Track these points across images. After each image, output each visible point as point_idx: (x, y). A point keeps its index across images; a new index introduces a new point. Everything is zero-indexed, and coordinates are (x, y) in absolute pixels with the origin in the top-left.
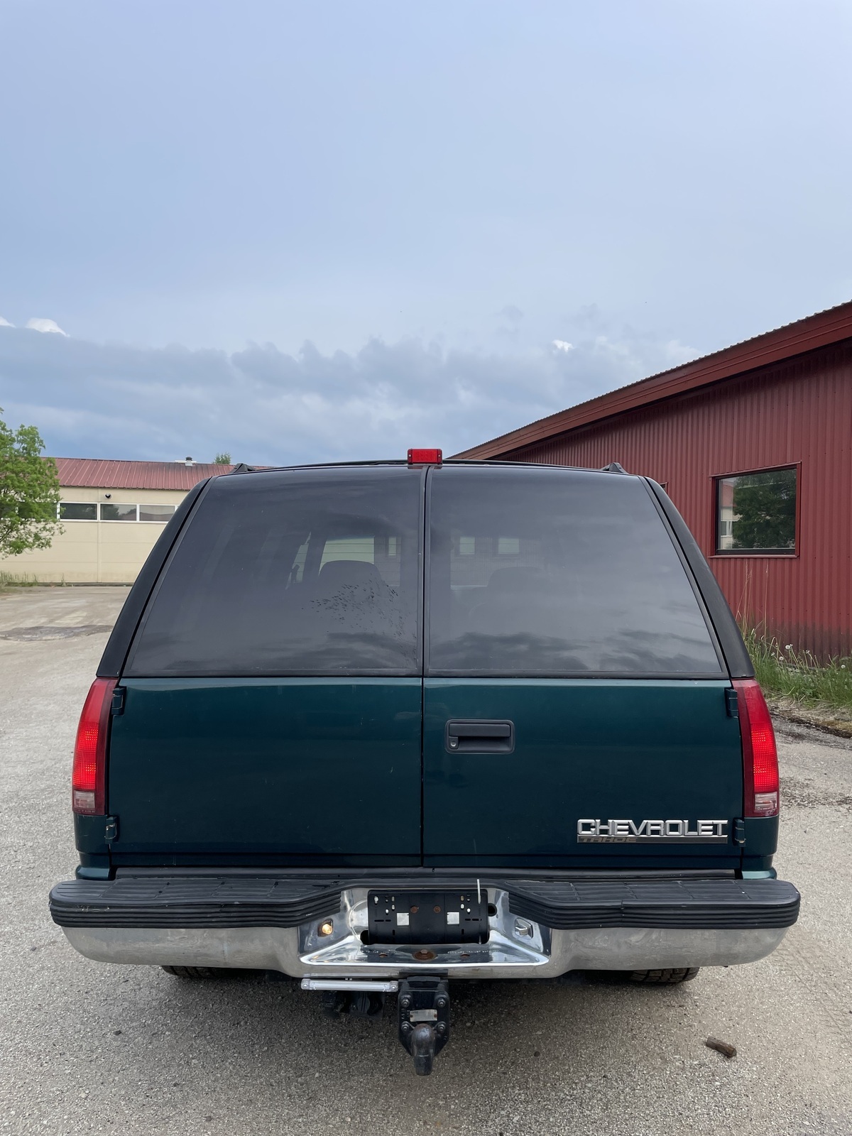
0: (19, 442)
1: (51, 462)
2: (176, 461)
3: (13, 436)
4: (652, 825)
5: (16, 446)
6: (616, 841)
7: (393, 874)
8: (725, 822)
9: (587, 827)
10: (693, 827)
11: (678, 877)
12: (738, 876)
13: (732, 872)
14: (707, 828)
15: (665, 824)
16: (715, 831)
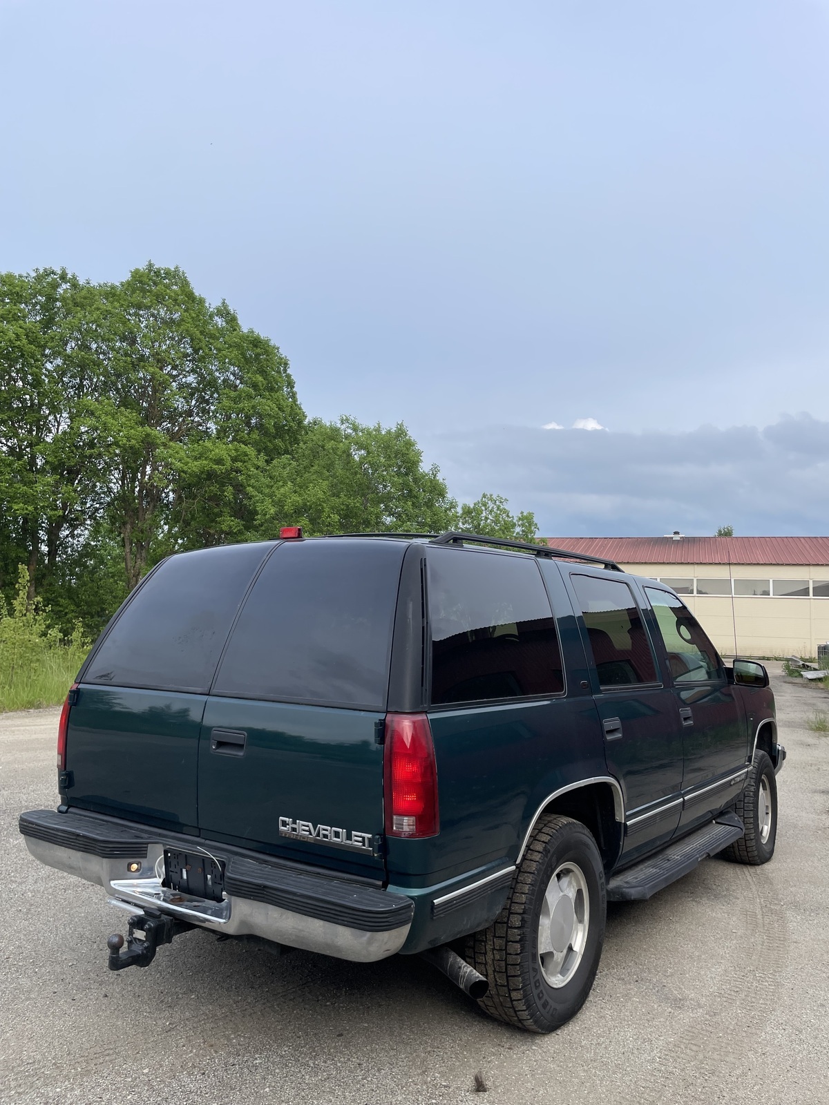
0: (519, 526)
1: (544, 542)
2: (665, 536)
3: (514, 521)
4: (324, 830)
5: (518, 529)
6: (302, 839)
7: (184, 839)
8: (370, 836)
9: (285, 824)
10: (349, 837)
11: (335, 877)
12: (385, 886)
13: (380, 883)
14: (359, 840)
15: (331, 830)
16: (363, 842)
